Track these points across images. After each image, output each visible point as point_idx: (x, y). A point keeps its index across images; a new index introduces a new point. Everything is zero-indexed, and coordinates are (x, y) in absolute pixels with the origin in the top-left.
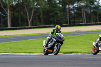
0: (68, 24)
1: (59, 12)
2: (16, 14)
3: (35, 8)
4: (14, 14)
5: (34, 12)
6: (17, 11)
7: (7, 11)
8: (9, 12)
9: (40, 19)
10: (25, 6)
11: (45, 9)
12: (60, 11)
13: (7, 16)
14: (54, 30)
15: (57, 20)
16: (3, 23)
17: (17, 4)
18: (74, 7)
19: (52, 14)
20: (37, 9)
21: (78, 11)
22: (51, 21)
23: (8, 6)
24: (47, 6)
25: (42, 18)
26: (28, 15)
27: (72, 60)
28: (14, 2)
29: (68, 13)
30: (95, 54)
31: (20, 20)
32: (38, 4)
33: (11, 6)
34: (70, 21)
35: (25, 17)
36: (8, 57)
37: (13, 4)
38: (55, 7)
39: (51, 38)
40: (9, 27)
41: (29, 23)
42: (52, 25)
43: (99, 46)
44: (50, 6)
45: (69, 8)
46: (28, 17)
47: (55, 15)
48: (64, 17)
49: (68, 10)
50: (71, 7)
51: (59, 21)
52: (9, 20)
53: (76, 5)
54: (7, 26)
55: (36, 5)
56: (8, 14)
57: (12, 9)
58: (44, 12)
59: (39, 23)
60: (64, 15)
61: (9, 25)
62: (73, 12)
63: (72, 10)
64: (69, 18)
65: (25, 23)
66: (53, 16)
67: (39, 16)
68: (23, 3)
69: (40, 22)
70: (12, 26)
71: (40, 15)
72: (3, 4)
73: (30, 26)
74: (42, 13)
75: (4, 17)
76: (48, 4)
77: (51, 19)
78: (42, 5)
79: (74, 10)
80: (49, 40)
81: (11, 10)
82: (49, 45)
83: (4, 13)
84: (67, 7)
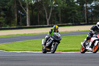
0: (86, 23)
1: (76, 11)
2: (35, 13)
3: (53, 7)
4: (32, 13)
5: (52, 11)
6: (36, 10)
7: (26, 10)
8: (27, 10)
9: (58, 18)
10: (44, 5)
11: (64, 8)
12: (78, 10)
13: (26, 15)
14: (52, 30)
15: (75, 19)
16: (22, 22)
17: (35, 3)
18: (91, 6)
19: (70, 12)
20: (55, 8)
21: (95, 10)
22: (69, 20)
23: (27, 4)
24: (65, 5)
25: (60, 16)
26: (46, 13)
27: (90, 58)
28: (33, 2)
29: (86, 12)
30: (83, 52)
31: (38, 18)
32: (56, 3)
33: (29, 5)
34: (87, 19)
35: (44, 16)
36: (27, 55)
37: (31, 3)
38: (73, 6)
39: (49, 37)
40: (28, 26)
41: (48, 21)
42: (70, 24)
43: (87, 46)
44: (68, 5)
45: (87, 6)
46: (47, 16)
47: (73, 14)
48: (81, 16)
49: (85, 9)
50: (89, 5)
51: (77, 19)
52: (27, 19)
53: (93, 4)
54: (26, 25)
55: (54, 4)
56: (27, 13)
57: (31, 8)
58: (62, 11)
59: (57, 22)
60: (82, 14)
61: (28, 23)
62: (90, 11)
63: (89, 9)
64: (87, 17)
65: (44, 22)
66: (71, 15)
67: (57, 15)
68: (41, 2)
69: (58, 20)
70: (31, 25)
71: (58, 13)
72: (22, 3)
73: (48, 25)
74: (60, 12)
75: (23, 16)
76: (66, 3)
77: (69, 18)
78: (60, 4)
79: (91, 9)
80: (47, 39)
81: (29, 9)
82: (47, 43)
83: (23, 12)
84: (85, 5)
